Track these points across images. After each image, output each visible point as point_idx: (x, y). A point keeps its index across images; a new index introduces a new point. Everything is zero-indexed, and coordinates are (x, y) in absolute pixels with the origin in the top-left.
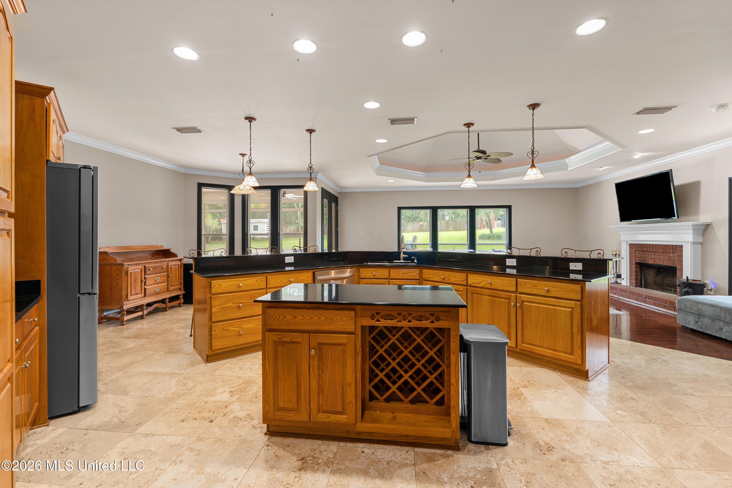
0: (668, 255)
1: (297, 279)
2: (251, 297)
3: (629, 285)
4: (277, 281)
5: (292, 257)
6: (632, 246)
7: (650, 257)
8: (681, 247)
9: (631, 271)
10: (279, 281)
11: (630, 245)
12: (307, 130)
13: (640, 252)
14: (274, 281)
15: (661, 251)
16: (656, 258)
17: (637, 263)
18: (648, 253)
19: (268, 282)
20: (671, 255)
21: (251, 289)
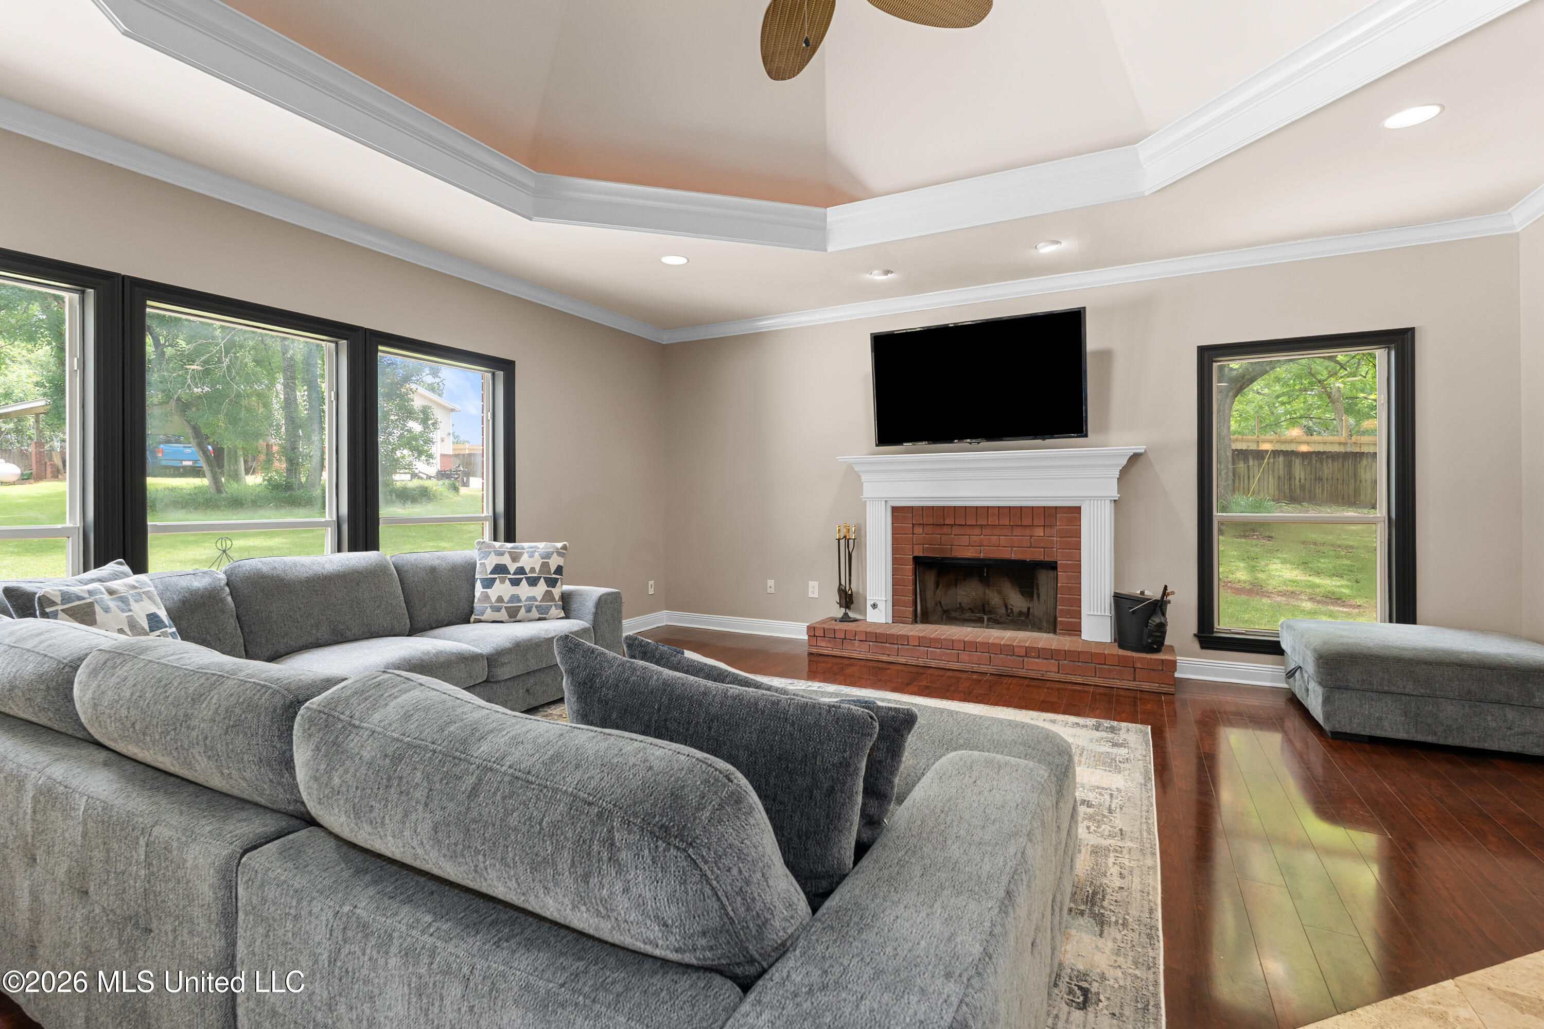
0: (1028, 532)
3: (890, 622)
6: (898, 513)
7: (965, 540)
8: (1074, 512)
9: (895, 583)
11: (895, 510)
13: (929, 529)
15: (1007, 523)
16: (985, 543)
17: (917, 561)
18: (956, 530)
20: (1039, 532)
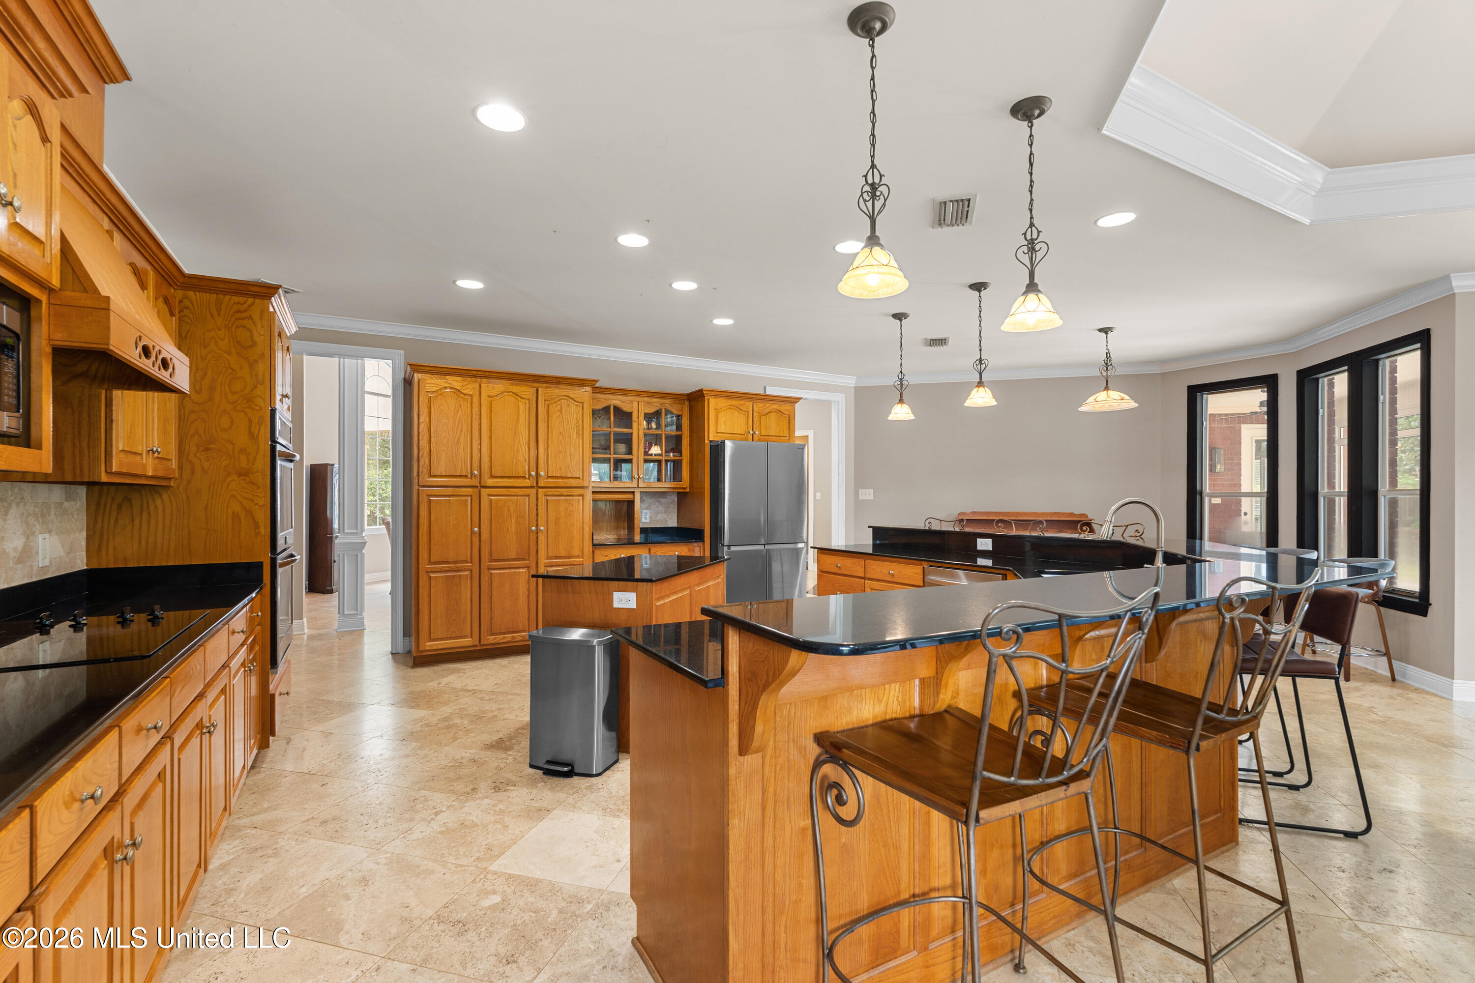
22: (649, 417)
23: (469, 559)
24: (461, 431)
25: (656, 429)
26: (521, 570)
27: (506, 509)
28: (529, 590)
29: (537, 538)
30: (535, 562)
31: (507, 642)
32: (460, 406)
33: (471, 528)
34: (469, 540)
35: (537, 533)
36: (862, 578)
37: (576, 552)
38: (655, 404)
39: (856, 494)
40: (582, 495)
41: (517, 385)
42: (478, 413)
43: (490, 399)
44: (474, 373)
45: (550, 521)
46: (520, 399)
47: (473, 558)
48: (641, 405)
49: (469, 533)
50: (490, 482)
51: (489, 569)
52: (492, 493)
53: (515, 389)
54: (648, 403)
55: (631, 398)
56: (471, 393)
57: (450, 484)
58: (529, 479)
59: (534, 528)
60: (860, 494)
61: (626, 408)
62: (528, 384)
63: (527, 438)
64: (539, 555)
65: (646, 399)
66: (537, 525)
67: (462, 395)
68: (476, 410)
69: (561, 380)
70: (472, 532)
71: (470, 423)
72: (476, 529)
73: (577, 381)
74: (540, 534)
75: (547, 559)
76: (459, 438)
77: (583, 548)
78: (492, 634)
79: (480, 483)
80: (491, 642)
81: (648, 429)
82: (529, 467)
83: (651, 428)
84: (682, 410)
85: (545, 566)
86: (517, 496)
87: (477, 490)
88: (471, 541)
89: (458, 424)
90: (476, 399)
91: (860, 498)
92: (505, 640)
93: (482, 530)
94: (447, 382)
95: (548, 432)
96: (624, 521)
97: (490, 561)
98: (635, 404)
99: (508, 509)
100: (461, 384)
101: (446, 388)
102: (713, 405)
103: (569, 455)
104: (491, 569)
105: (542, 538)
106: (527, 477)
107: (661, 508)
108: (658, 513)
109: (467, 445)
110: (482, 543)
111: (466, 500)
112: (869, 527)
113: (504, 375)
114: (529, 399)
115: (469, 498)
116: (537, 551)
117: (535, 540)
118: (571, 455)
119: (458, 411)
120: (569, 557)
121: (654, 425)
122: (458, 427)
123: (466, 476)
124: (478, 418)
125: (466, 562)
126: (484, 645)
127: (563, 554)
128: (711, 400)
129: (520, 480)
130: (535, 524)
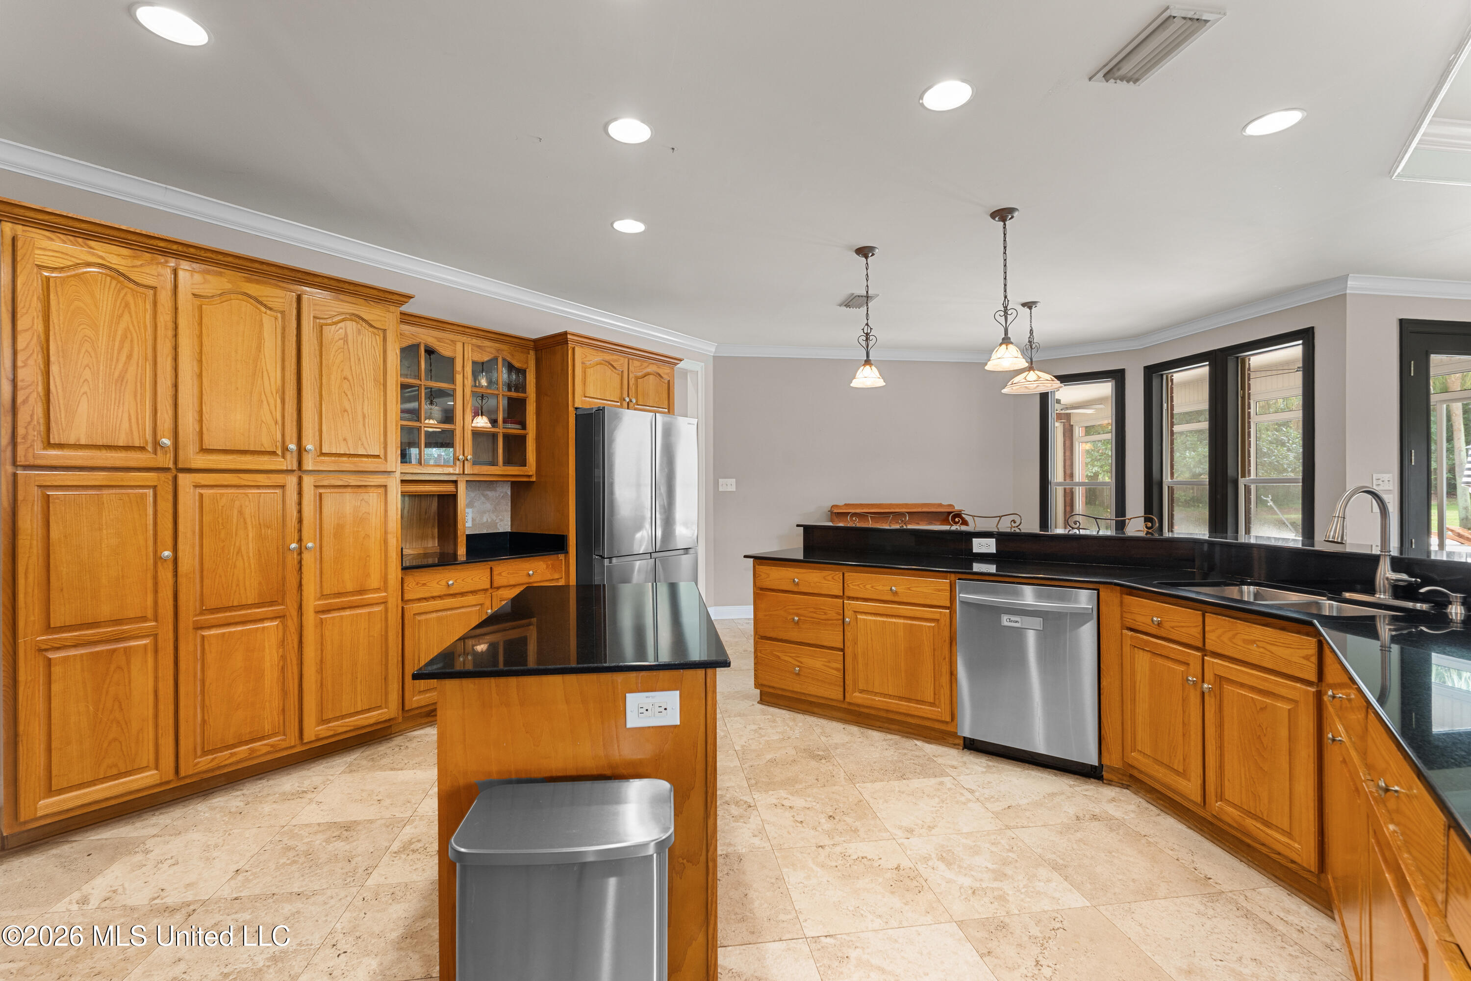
1: (909, 589)
2: (814, 608)
4: (864, 586)
5: (992, 541)
10: (868, 586)
12: (993, 215)
14: (858, 585)
19: (846, 585)
21: (815, 592)
22: (480, 368)
23: (150, 614)
24: (129, 357)
25: (487, 387)
26: (267, 624)
27: (235, 512)
28: (283, 658)
29: (300, 562)
30: (296, 606)
31: (238, 762)
32: (127, 305)
33: (155, 552)
34: (150, 575)
35: (300, 553)
36: (836, 597)
37: (374, 581)
38: (488, 350)
39: (716, 484)
40: (386, 486)
41: (258, 282)
42: (171, 325)
43: (197, 302)
44: (162, 244)
45: (325, 533)
46: (263, 309)
47: (161, 611)
48: (468, 348)
49: (151, 561)
50: (201, 461)
51: (198, 627)
52: (203, 483)
53: (253, 289)
54: (479, 347)
55: (451, 336)
56: (154, 284)
57: (100, 463)
58: (283, 457)
59: (293, 546)
60: (720, 484)
61: (445, 350)
62: (281, 284)
63: (279, 382)
64: (305, 594)
65: (474, 341)
66: (300, 540)
67: (131, 285)
68: (165, 318)
69: (346, 286)
70: (157, 558)
71: (150, 343)
72: (167, 553)
73: (375, 292)
74: (306, 556)
75: (319, 599)
76: (125, 371)
77: (386, 574)
78: (205, 753)
79: (176, 462)
80: (204, 768)
81: (476, 386)
82: (283, 435)
83: (481, 387)
84: (527, 363)
85: (317, 612)
86: (258, 487)
87: (169, 476)
88: (155, 578)
89: (122, 342)
90: (165, 297)
91: (721, 489)
92: (234, 759)
93: (180, 554)
94: (93, 254)
95: (321, 375)
96: (433, 526)
97: (202, 613)
98: (459, 346)
99: (241, 513)
100: (129, 262)
101: (89, 264)
102: (581, 356)
103: (360, 418)
104: (202, 628)
105: (308, 559)
106: (279, 452)
107: (488, 506)
108: (484, 512)
109: (143, 385)
110: (182, 580)
111: (143, 497)
112: (798, 526)
113: (230, 259)
114: (283, 313)
115: (150, 492)
116: (300, 585)
117: (297, 567)
118: (364, 417)
119: (120, 316)
120: (362, 592)
121: (484, 382)
122: (121, 349)
123: (142, 449)
124: (170, 333)
125: (144, 619)
126: (184, 778)
127: (350, 587)
128: (577, 349)
129: (266, 458)
130: (296, 538)
